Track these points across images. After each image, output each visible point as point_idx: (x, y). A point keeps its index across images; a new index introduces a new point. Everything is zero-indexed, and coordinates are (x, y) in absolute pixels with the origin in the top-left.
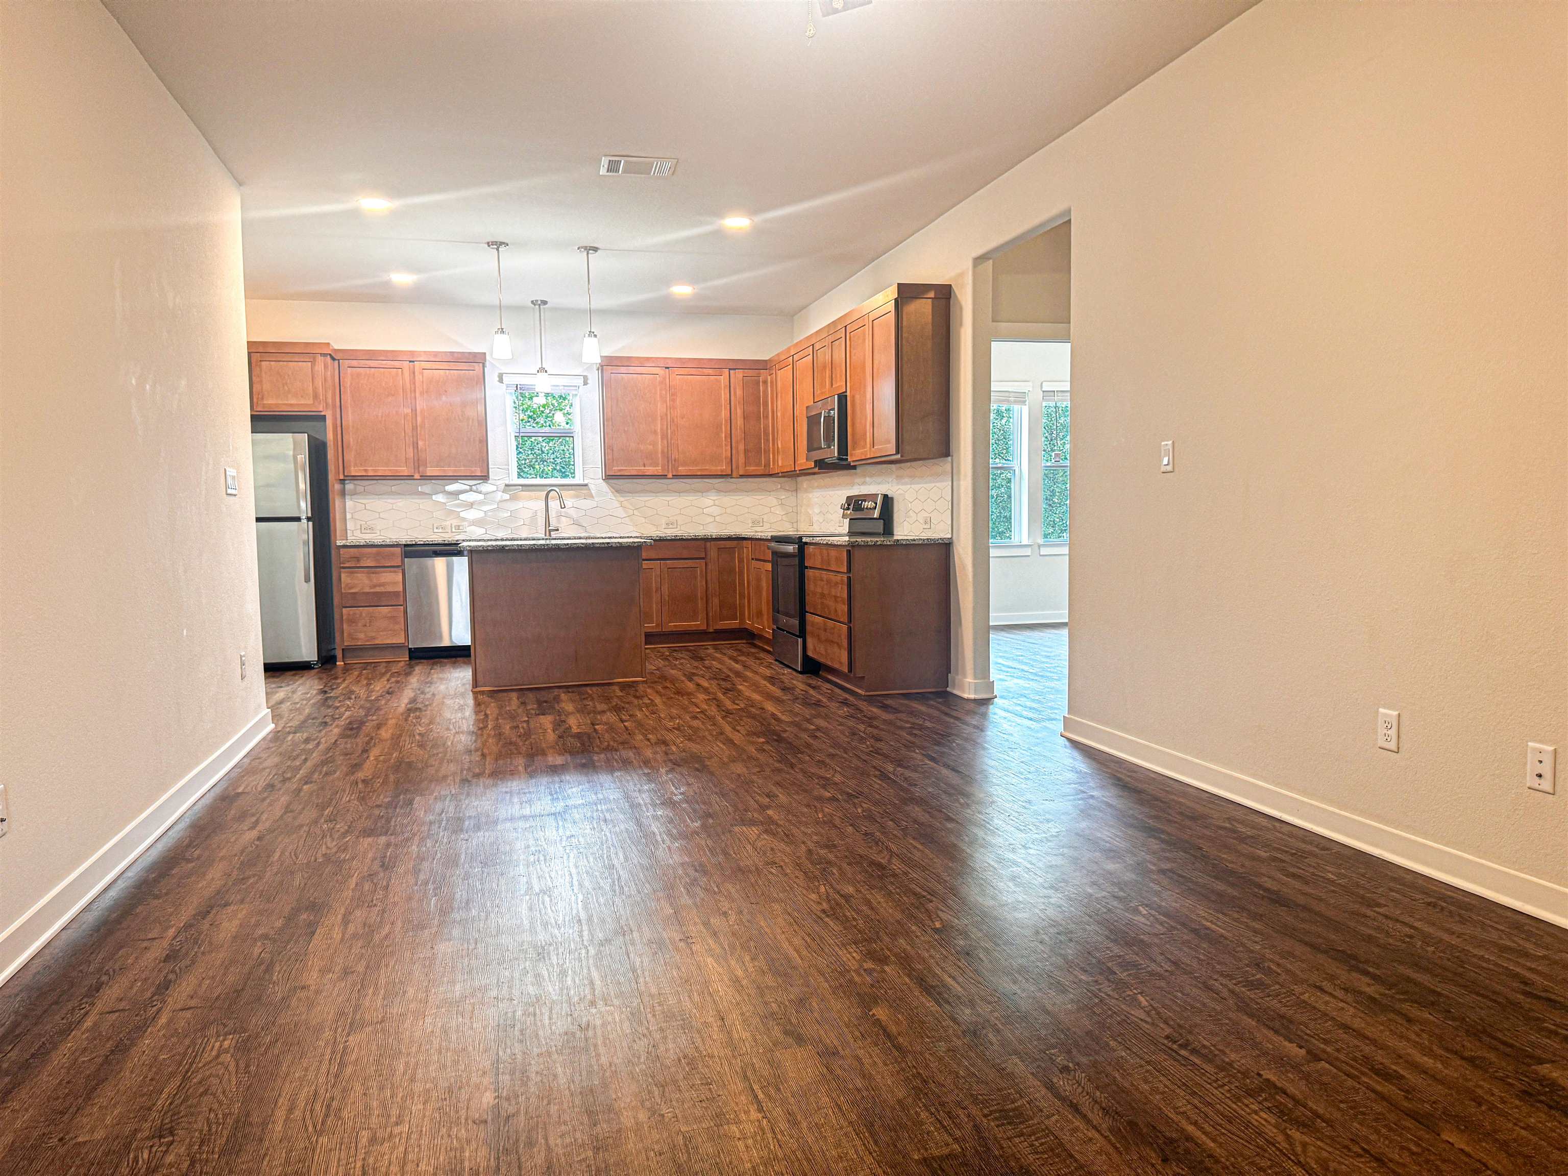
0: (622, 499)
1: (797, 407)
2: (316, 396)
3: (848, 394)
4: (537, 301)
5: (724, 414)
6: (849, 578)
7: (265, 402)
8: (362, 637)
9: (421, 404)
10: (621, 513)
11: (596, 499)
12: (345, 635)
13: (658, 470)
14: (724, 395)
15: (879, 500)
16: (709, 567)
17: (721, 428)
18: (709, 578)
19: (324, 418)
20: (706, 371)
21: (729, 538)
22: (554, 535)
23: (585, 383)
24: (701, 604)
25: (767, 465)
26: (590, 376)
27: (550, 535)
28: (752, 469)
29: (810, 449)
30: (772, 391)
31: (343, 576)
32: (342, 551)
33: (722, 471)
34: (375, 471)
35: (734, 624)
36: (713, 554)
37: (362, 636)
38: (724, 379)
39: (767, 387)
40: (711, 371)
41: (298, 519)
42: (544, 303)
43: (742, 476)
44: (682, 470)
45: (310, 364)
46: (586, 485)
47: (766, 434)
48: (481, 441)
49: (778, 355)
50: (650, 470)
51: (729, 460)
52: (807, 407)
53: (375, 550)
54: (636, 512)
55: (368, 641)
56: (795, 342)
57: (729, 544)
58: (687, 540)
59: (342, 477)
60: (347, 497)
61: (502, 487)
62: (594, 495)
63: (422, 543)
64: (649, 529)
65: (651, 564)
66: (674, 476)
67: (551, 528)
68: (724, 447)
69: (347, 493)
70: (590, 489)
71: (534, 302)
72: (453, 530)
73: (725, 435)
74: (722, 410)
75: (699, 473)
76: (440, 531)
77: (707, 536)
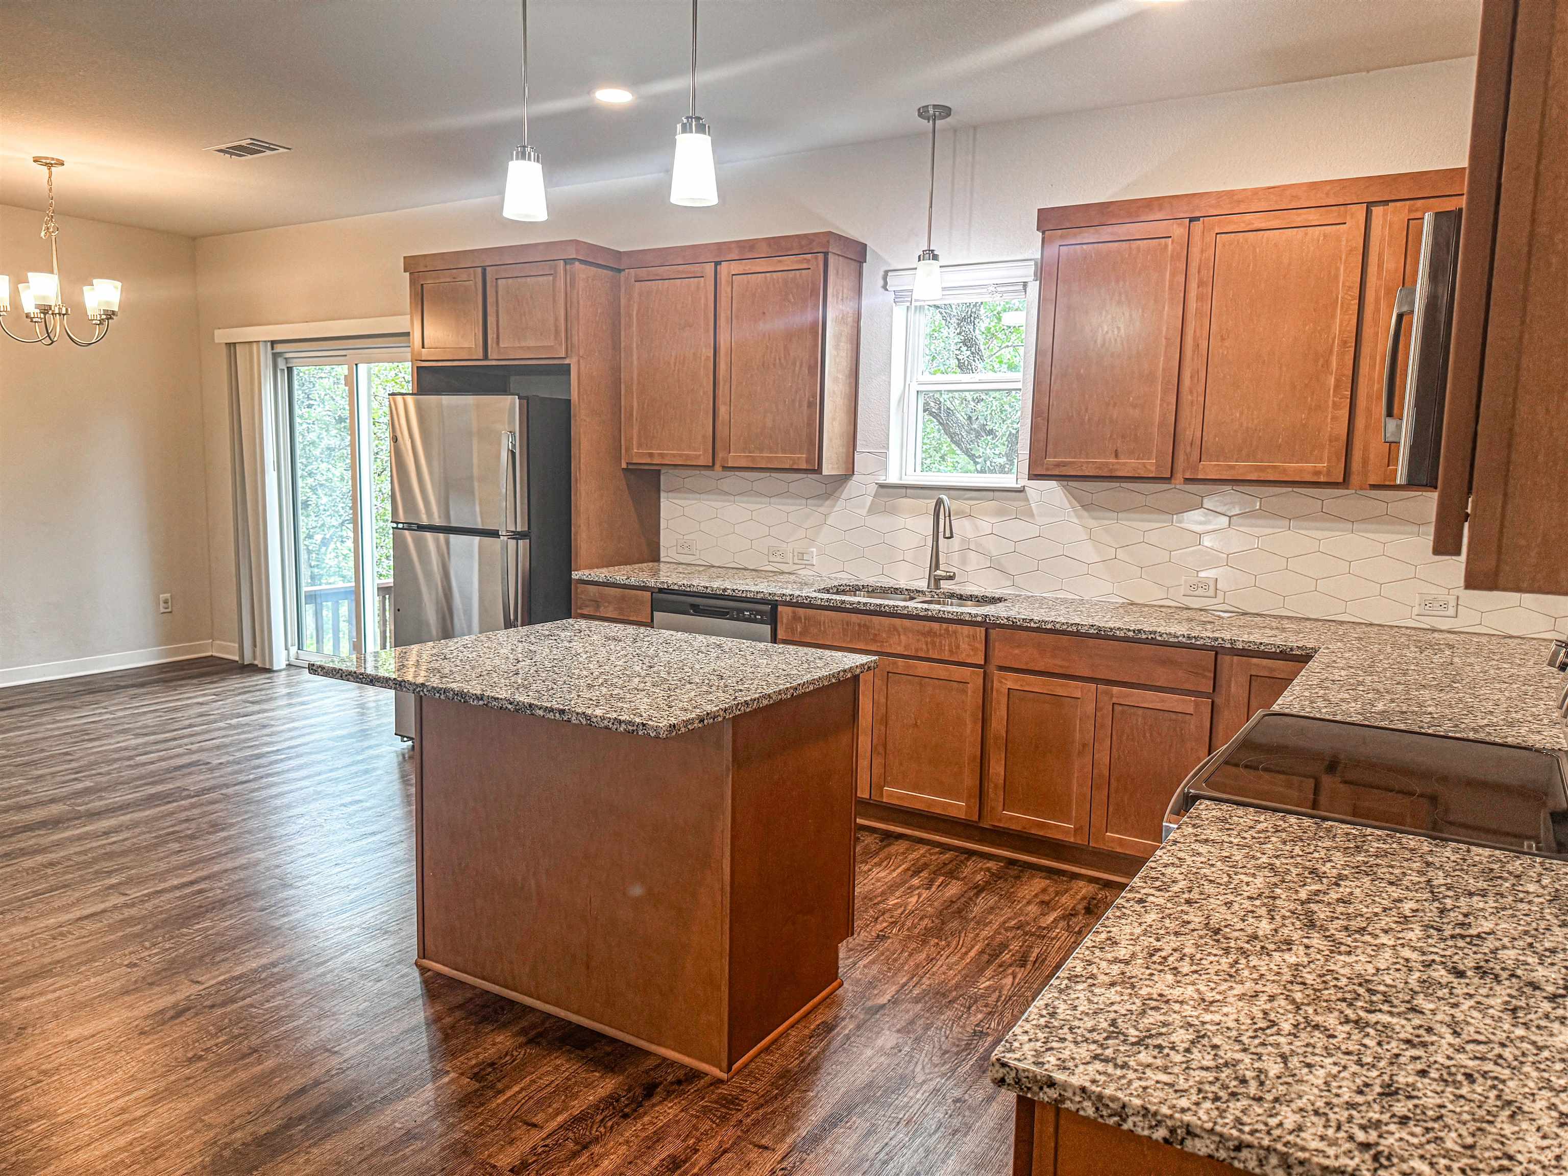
0: (1092, 523)
2: (557, 332)
4: (928, 107)
5: (1338, 326)
7: (501, 345)
9: (726, 338)
10: (1088, 552)
11: (1039, 520)
13: (1148, 465)
14: (1345, 274)
17: (1327, 363)
19: (566, 370)
20: (1300, 217)
21: (1284, 656)
22: (945, 585)
27: (937, 587)
32: (581, 587)
33: (1317, 473)
34: (662, 456)
36: (1235, 685)
38: (1349, 232)
40: (1313, 217)
41: (494, 534)
42: (946, 112)
43: (1374, 487)
44: (1209, 466)
45: (551, 278)
46: (1021, 490)
50: (1129, 464)
51: (1341, 444)
53: (618, 591)
54: (1121, 554)
58: (1167, 644)
59: (624, 466)
60: (662, 494)
61: (873, 488)
62: (1035, 512)
63: (676, 587)
64: (1152, 594)
65: (1074, 689)
66: (1188, 481)
67: (938, 572)
68: (1330, 409)
69: (662, 487)
70: (1027, 500)
71: (923, 112)
72: (796, 561)
73: (1338, 381)
74: (1333, 316)
75: (1253, 477)
76: (778, 559)
77: (1220, 641)
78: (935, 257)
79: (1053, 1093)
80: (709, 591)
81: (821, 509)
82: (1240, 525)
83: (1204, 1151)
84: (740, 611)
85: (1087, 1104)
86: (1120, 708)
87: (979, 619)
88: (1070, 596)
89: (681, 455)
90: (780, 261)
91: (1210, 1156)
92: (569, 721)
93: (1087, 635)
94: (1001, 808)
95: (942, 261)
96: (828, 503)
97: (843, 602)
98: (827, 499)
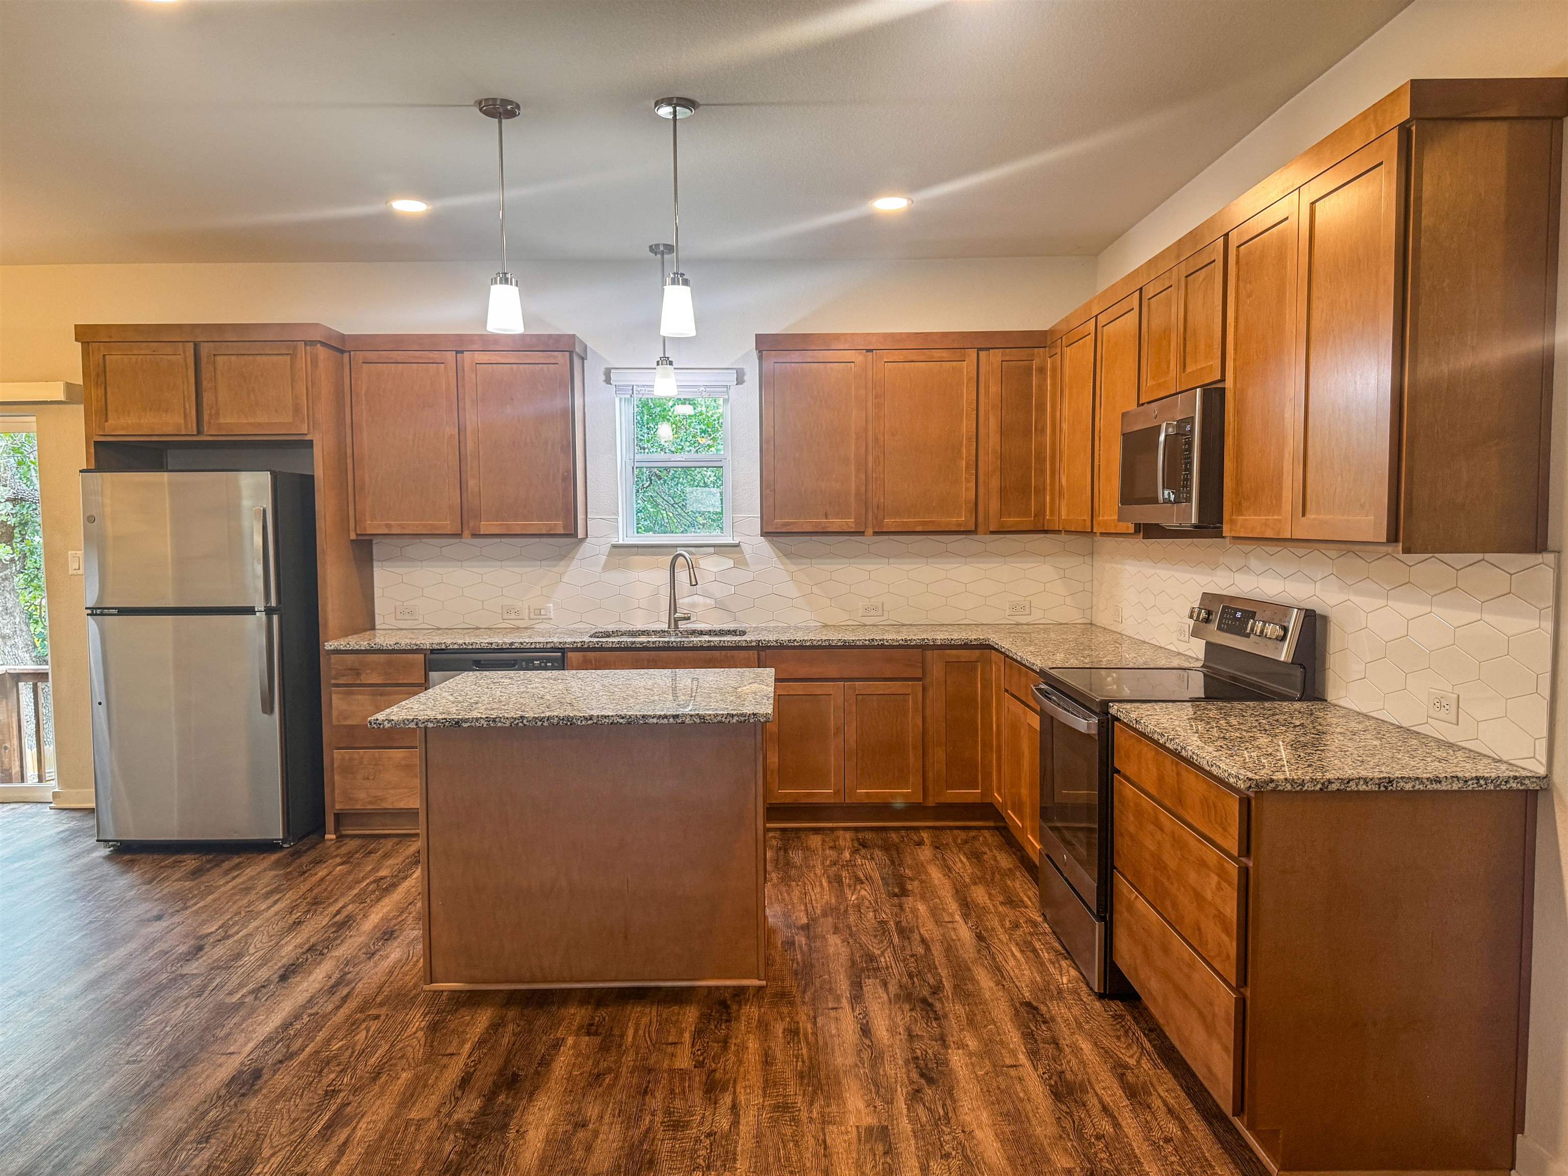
0: (793, 568)
1: (1101, 414)
2: (297, 409)
3: (1229, 384)
4: (657, 245)
5: (966, 426)
6: (1244, 872)
7: (222, 421)
8: (362, 799)
9: (472, 419)
10: (792, 590)
11: (754, 567)
12: (337, 792)
13: (849, 522)
14: (967, 394)
15: (1294, 621)
16: (930, 693)
17: (960, 451)
18: (928, 713)
19: (310, 444)
20: (937, 354)
21: (966, 646)
22: (683, 626)
23: (740, 381)
24: (913, 759)
25: (1040, 513)
26: (747, 370)
27: (676, 626)
28: (1011, 520)
29: (1128, 497)
30: (1054, 385)
31: (334, 697)
32: (334, 658)
33: (959, 525)
34: (401, 526)
35: (972, 794)
36: (936, 671)
37: (362, 795)
38: (967, 367)
39: (1045, 380)
40: (945, 354)
42: (669, 248)
43: (993, 533)
44: (890, 522)
45: (288, 357)
46: (737, 546)
47: (1040, 459)
48: (565, 479)
49: (1067, 320)
50: (836, 523)
51: (972, 505)
52: (1124, 415)
53: (383, 657)
54: (816, 590)
55: (370, 803)
56: (1101, 289)
57: (965, 654)
58: (891, 647)
59: (353, 536)
60: (375, 564)
61: (606, 549)
62: (749, 562)
63: (456, 647)
64: (837, 617)
65: (828, 688)
66: (876, 533)
67: (677, 615)
68: (964, 483)
69: (375, 557)
70: (742, 553)
71: (654, 249)
72: (532, 616)
73: (967, 464)
74: (962, 421)
75: (919, 529)
76: (513, 616)
77: (926, 641)
78: (671, 363)
79: (1272, 785)
80: (493, 646)
81: (555, 569)
82: (894, 564)
83: (1336, 788)
84: (532, 660)
85: (1288, 785)
86: (861, 697)
87: (754, 644)
88: (781, 625)
89: (425, 526)
90: (527, 355)
91: (1338, 789)
92: (683, 723)
93: (837, 647)
94: (777, 788)
95: (675, 366)
96: (563, 563)
97: (634, 643)
98: (561, 560)
